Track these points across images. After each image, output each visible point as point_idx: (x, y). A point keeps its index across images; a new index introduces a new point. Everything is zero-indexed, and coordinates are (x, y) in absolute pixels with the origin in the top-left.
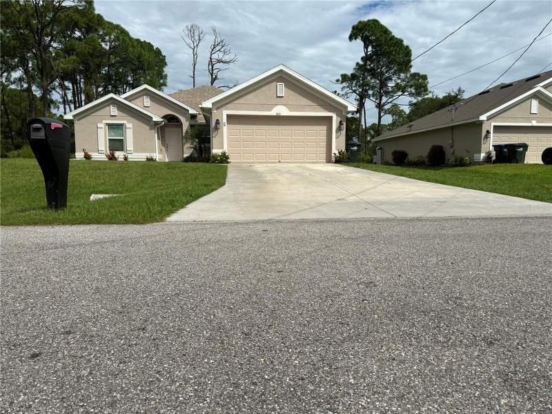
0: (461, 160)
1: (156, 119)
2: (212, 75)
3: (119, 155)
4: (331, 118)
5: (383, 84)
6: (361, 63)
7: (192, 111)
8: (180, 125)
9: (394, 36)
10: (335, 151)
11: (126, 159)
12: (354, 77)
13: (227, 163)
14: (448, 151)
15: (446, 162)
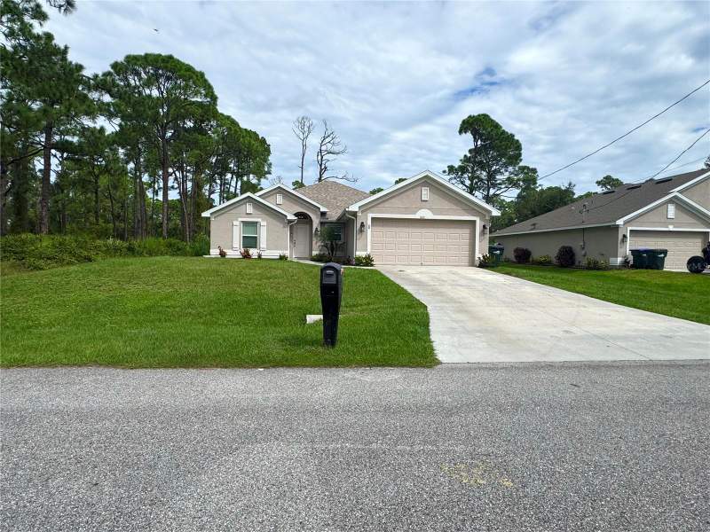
0: (596, 263)
1: (291, 217)
2: (321, 165)
3: (253, 252)
4: (474, 222)
5: (491, 176)
6: (469, 155)
7: (323, 209)
8: (310, 221)
9: (504, 131)
10: (478, 255)
11: (260, 256)
12: (463, 169)
13: (372, 265)
14: (579, 253)
15: (577, 263)
